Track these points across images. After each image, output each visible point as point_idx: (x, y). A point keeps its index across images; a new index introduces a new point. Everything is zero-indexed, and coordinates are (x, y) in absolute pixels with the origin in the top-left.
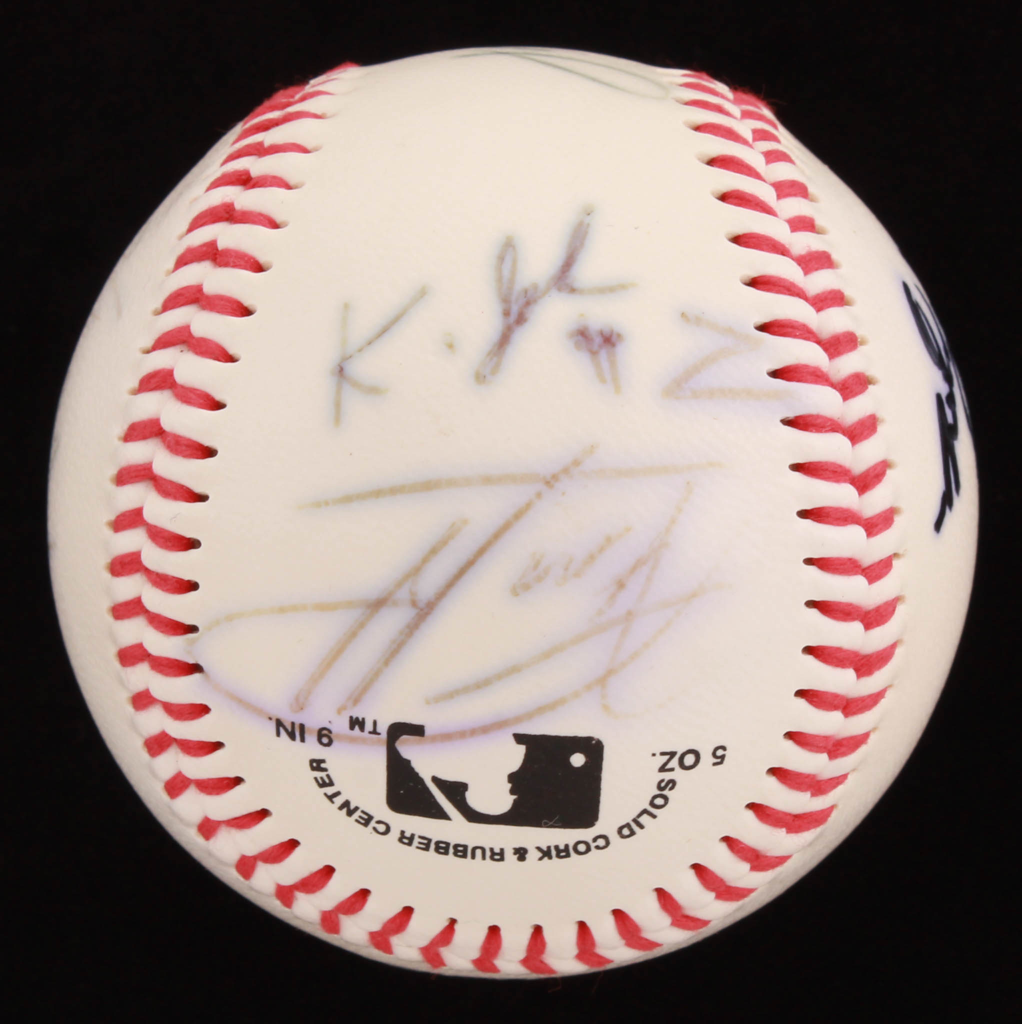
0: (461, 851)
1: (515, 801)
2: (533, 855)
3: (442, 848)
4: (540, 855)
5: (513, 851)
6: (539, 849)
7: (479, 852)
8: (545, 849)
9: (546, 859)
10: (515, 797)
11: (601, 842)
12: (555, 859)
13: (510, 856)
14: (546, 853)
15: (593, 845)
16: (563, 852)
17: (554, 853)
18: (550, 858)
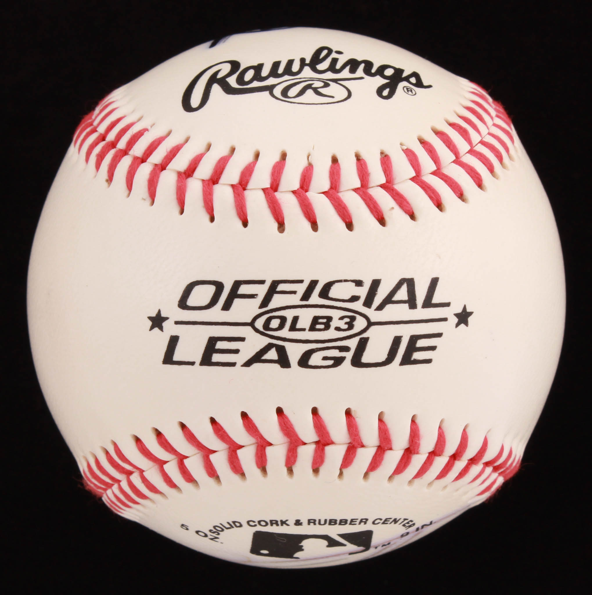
0: (333, 522)
1: (300, 543)
2: (291, 522)
3: (343, 522)
4: (287, 522)
5: (303, 524)
6: (288, 525)
7: (322, 522)
8: (284, 525)
9: (284, 520)
10: (301, 544)
11: (251, 523)
12: (279, 520)
13: (304, 521)
14: (283, 523)
15: (257, 523)
16: (273, 523)
17: (279, 523)
18: (281, 521)
